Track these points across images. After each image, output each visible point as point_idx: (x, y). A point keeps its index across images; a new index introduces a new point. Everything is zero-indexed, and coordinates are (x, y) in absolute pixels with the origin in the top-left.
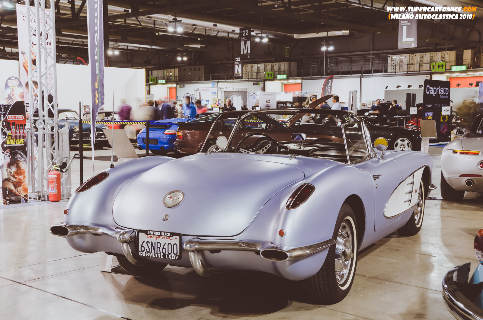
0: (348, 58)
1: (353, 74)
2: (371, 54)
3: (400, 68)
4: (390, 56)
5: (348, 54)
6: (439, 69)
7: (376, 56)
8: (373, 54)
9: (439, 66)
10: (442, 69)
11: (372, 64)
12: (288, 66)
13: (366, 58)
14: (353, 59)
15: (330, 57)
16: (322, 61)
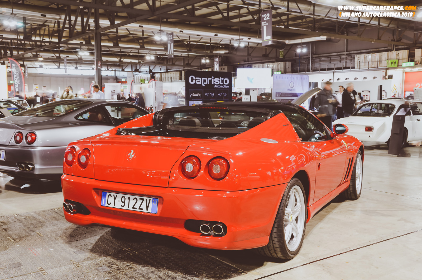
0: (328, 58)
1: (328, 70)
2: (345, 54)
3: (364, 65)
4: (357, 55)
5: (328, 55)
6: (392, 65)
7: (348, 56)
8: (347, 54)
9: (392, 63)
10: (395, 65)
11: (346, 62)
12: (283, 65)
13: (342, 58)
14: (332, 59)
15: (315, 57)
16: (309, 61)
